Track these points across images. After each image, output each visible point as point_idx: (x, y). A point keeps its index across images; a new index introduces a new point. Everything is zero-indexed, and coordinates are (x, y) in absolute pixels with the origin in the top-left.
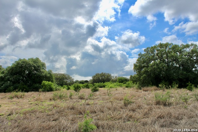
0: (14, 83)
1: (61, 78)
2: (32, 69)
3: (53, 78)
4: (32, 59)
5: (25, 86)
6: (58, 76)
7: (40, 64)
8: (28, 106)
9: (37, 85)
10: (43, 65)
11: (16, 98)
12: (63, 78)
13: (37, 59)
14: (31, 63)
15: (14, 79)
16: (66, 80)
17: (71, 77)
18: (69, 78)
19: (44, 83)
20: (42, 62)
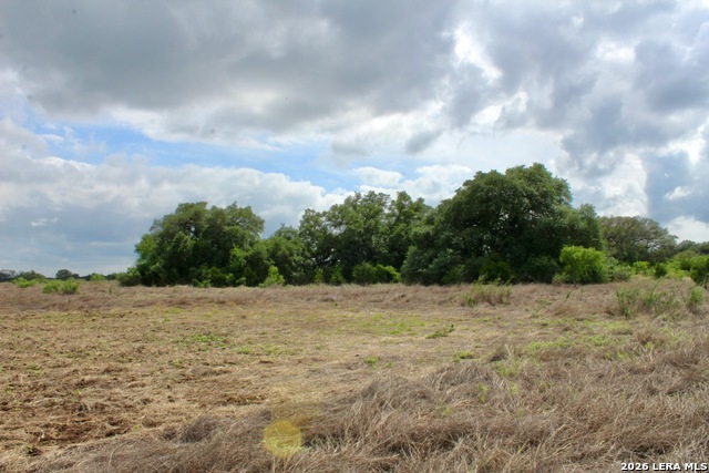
0: (465, 253)
1: (623, 234)
2: (521, 203)
3: (601, 233)
4: (520, 170)
5: (501, 263)
6: (614, 225)
7: (548, 187)
8: (537, 332)
9: (544, 260)
10: (561, 187)
11: (486, 304)
12: (633, 234)
13: (539, 168)
14: (519, 183)
15: (464, 239)
16: (646, 241)
17: (666, 231)
18: (655, 233)
19: (570, 254)
20: (556, 180)
